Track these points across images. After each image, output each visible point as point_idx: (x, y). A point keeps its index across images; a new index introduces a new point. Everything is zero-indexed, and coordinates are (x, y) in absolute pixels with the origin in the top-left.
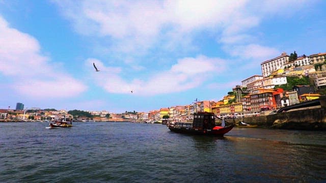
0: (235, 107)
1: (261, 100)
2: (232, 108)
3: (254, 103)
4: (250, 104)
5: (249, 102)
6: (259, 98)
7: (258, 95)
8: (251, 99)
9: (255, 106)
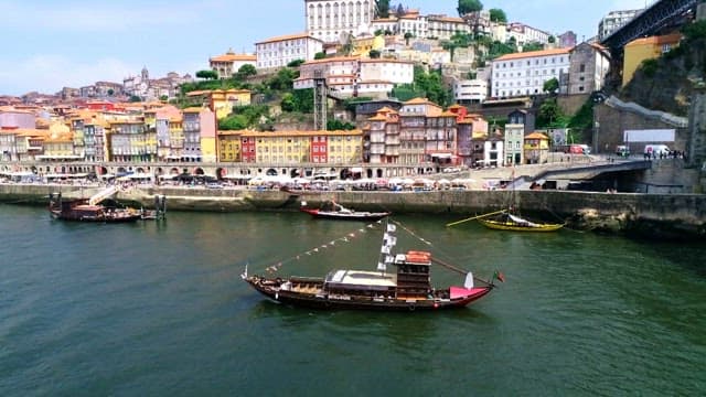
0: (330, 143)
1: (430, 134)
2: (320, 144)
3: (411, 143)
4: (396, 142)
5: (393, 135)
6: (425, 127)
7: (426, 118)
8: (401, 128)
9: (413, 150)
